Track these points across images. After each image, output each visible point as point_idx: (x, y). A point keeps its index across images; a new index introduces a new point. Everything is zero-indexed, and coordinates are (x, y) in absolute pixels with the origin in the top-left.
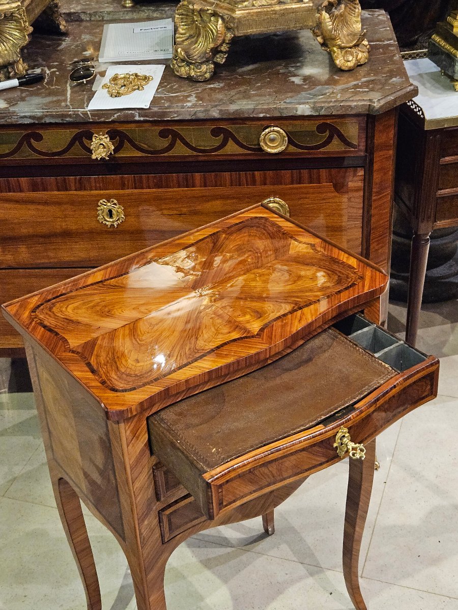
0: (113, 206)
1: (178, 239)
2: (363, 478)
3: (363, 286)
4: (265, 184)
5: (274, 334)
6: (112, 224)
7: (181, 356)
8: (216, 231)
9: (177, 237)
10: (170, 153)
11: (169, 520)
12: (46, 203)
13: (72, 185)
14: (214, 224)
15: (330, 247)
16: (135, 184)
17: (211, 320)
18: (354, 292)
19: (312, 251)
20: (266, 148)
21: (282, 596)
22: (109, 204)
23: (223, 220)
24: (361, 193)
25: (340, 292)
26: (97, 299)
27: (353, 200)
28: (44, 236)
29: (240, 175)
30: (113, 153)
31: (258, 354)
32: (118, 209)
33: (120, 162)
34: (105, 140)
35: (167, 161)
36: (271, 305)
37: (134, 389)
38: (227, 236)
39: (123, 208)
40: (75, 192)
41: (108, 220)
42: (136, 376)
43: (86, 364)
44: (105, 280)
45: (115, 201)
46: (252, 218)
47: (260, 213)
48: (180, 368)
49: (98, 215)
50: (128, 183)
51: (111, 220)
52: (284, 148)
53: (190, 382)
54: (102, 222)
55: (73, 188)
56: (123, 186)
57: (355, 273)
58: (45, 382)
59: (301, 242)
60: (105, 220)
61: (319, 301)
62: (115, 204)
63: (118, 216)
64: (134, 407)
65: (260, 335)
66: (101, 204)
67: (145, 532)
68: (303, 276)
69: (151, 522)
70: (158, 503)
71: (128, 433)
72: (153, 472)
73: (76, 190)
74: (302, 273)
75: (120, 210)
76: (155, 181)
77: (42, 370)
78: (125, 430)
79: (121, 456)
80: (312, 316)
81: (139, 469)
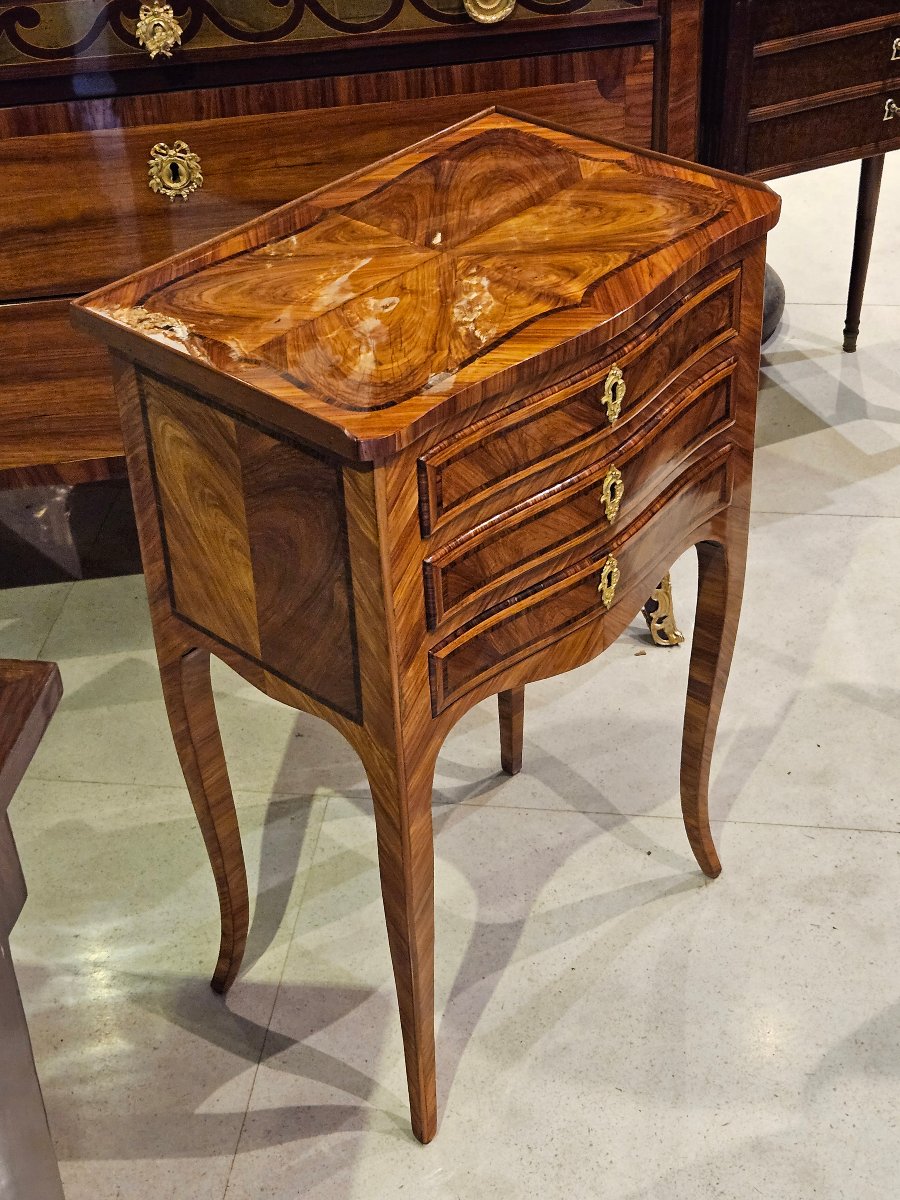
0: (179, 154)
1: (362, 175)
2: (727, 604)
3: (742, 213)
4: (472, 90)
5: (612, 297)
6: (178, 192)
7: (456, 347)
8: (429, 157)
10: (291, 37)
11: (445, 670)
12: (45, 159)
13: (99, 117)
14: (421, 147)
15: (654, 163)
16: (223, 104)
18: (729, 224)
19: (623, 171)
20: (475, 14)
21: (561, 870)
22: (172, 152)
23: (434, 140)
24: (649, 97)
25: (703, 226)
26: (251, 278)
27: (633, 110)
28: (42, 231)
30: (180, 43)
32: (189, 161)
33: (193, 61)
34: (165, 15)
36: (588, 257)
38: (454, 163)
39: (199, 159)
40: (105, 132)
41: (172, 185)
42: (386, 384)
43: (281, 376)
44: (254, 249)
45: (184, 146)
46: (488, 132)
47: (500, 123)
48: (463, 365)
49: (151, 177)
50: (209, 104)
51: (178, 185)
52: (509, 10)
53: (489, 386)
54: (159, 191)
55: (101, 124)
56: (199, 113)
57: (717, 196)
58: (168, 448)
59: (596, 160)
60: (164, 187)
61: (672, 242)
62: (183, 151)
63: (189, 177)
64: (404, 432)
65: (588, 302)
66: (156, 152)
67: (409, 693)
68: (625, 210)
69: (417, 673)
70: (427, 636)
71: (390, 487)
72: (424, 570)
73: (105, 127)
74: (621, 205)
75: (193, 164)
76: (261, 98)
77: (161, 424)
78: (383, 480)
79: (372, 538)
80: (670, 265)
81: (403, 562)
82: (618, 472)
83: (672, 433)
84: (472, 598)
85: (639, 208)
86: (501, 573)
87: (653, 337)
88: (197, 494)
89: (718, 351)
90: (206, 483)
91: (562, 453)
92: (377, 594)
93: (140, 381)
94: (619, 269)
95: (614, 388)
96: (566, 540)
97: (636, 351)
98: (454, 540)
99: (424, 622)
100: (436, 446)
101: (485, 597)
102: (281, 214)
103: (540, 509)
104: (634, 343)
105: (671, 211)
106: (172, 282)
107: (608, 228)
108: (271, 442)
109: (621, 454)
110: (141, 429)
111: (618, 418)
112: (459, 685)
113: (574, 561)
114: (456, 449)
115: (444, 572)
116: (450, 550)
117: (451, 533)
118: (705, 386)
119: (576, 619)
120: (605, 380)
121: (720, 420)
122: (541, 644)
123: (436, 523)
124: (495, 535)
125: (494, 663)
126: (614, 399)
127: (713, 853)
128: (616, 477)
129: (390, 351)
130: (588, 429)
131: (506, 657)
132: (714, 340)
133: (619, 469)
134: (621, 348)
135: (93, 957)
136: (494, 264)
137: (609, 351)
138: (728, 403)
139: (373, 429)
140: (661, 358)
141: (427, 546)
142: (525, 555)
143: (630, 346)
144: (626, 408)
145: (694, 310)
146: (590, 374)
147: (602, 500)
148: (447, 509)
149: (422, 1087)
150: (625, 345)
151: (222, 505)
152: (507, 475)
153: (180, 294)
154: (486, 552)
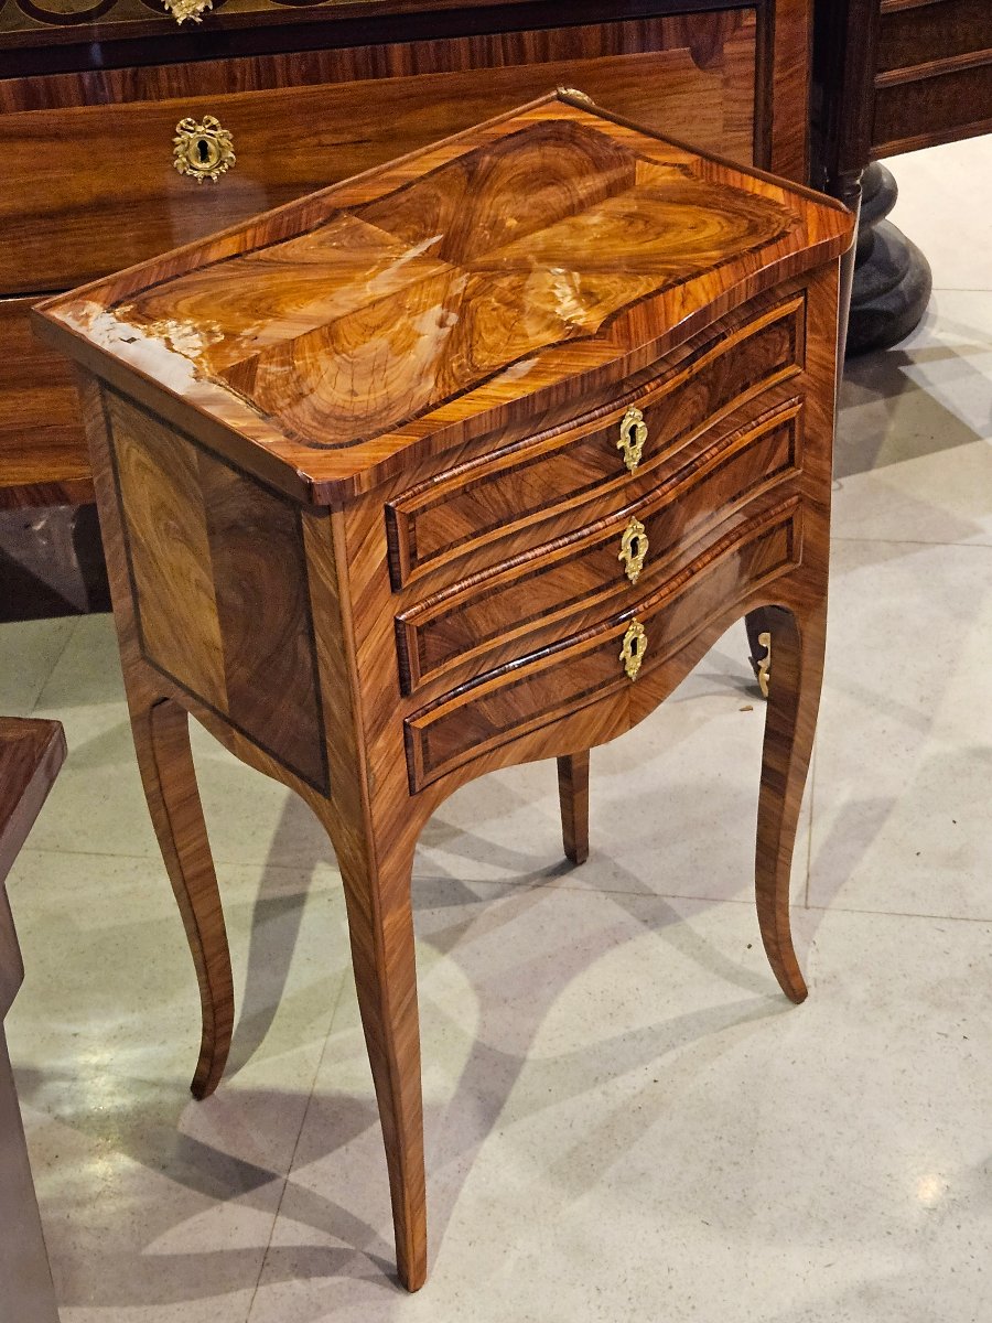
0: (208, 131)
1: (389, 169)
2: (803, 680)
3: (806, 234)
4: (545, 60)
5: (632, 330)
6: (207, 174)
7: (444, 380)
8: (466, 152)
9: (383, 166)
10: (338, 1)
11: (425, 742)
12: (55, 136)
13: (117, 87)
14: (461, 139)
15: (722, 168)
16: (259, 75)
17: (495, 313)
18: (787, 248)
19: (683, 178)
22: (200, 129)
23: (479, 130)
24: (751, 67)
25: (758, 248)
26: (237, 287)
29: (490, 41)
30: (211, 7)
31: (606, 368)
32: (220, 138)
33: (227, 27)
35: (330, 17)
36: (617, 280)
37: (359, 441)
38: (495, 159)
39: (231, 136)
40: (124, 106)
41: (200, 166)
42: (357, 418)
44: (248, 252)
45: (215, 121)
46: (542, 124)
47: (559, 112)
48: (447, 401)
49: (177, 156)
50: (243, 74)
51: (207, 165)
53: (471, 427)
54: (185, 172)
55: (120, 97)
56: (232, 84)
57: (783, 213)
58: (133, 473)
59: (656, 163)
60: (191, 168)
61: (717, 266)
62: (214, 127)
63: (220, 156)
64: (364, 475)
65: (604, 334)
66: (182, 128)
67: (378, 765)
68: (674, 225)
69: (389, 744)
70: (402, 702)
71: (349, 535)
72: (396, 628)
73: (125, 101)
74: (670, 218)
75: (225, 142)
76: (303, 67)
77: (126, 445)
78: (344, 527)
79: (331, 588)
80: (708, 294)
81: (368, 619)
82: (641, 526)
83: (715, 483)
84: (457, 661)
85: (690, 222)
86: (494, 635)
87: (685, 375)
88: (162, 527)
89: (778, 389)
90: (171, 514)
91: (566, 503)
92: (339, 650)
93: (103, 397)
94: (648, 296)
95: (633, 431)
96: (575, 600)
97: (660, 390)
98: (434, 595)
99: (397, 686)
100: (408, 490)
101: (477, 659)
102: (288, 212)
103: (542, 564)
104: (659, 381)
105: (726, 229)
106: (148, 288)
107: (648, 246)
108: (231, 476)
109: (644, 505)
110: (106, 449)
111: (639, 464)
112: (444, 759)
113: (590, 623)
114: (433, 495)
115: (420, 631)
116: (428, 607)
117: (429, 588)
118: (760, 430)
119: (591, 691)
120: (621, 423)
121: (782, 469)
122: (548, 717)
123: (409, 575)
124: (485, 593)
125: (488, 736)
126: (633, 442)
127: (797, 973)
128: (638, 530)
129: (370, 380)
130: (601, 476)
131: (502, 730)
132: (772, 378)
133: (641, 522)
134: (642, 386)
135: (94, 1060)
136: (510, 284)
137: (626, 389)
138: (792, 449)
139: (329, 470)
140: (697, 398)
141: (399, 601)
142: (524, 614)
143: (653, 385)
144: (649, 453)
145: (742, 343)
146: (602, 415)
147: (620, 557)
148: (422, 561)
149: (409, 1226)
150: (647, 383)
151: (186, 539)
152: (499, 525)
153: (154, 302)
154: (473, 610)
